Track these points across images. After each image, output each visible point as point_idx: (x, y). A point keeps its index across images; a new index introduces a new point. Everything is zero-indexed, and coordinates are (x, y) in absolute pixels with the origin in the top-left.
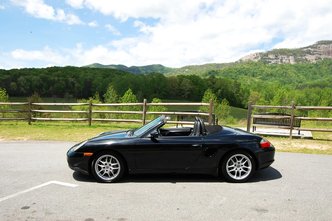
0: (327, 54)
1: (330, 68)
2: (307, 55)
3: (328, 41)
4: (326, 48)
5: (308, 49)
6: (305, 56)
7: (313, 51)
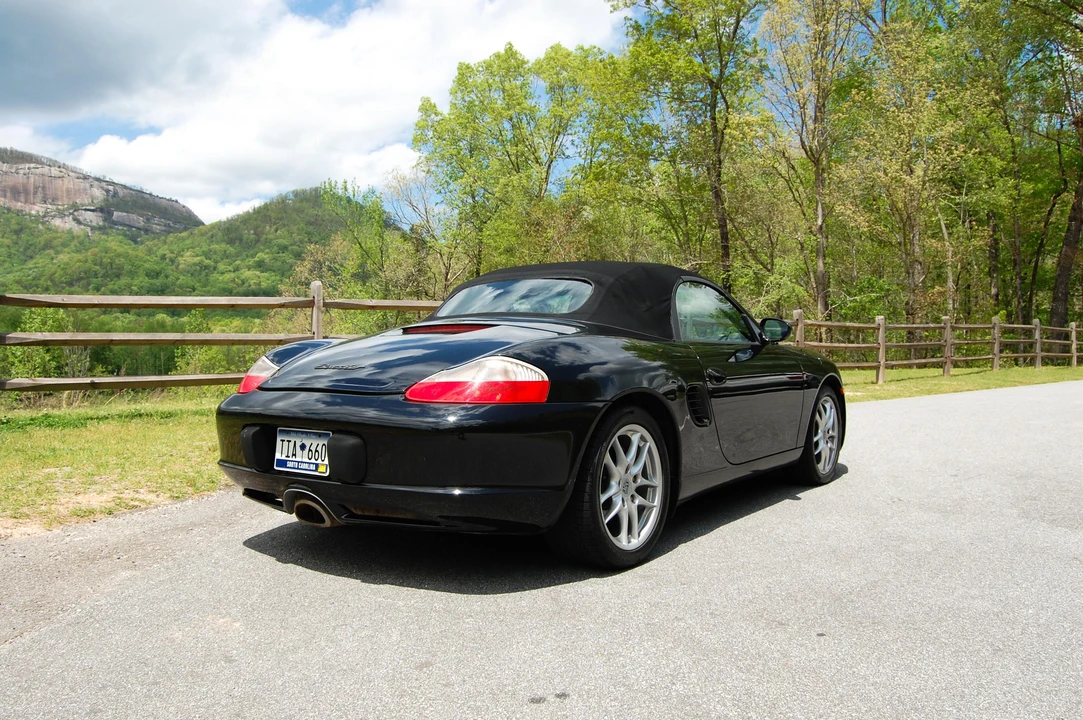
0: (8, 195)
1: (20, 242)
4: (6, 173)
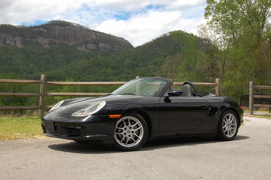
0: (62, 38)
1: (66, 56)
2: (38, 37)
3: (63, 22)
4: (61, 30)
5: (39, 29)
6: (36, 37)
7: (46, 33)
